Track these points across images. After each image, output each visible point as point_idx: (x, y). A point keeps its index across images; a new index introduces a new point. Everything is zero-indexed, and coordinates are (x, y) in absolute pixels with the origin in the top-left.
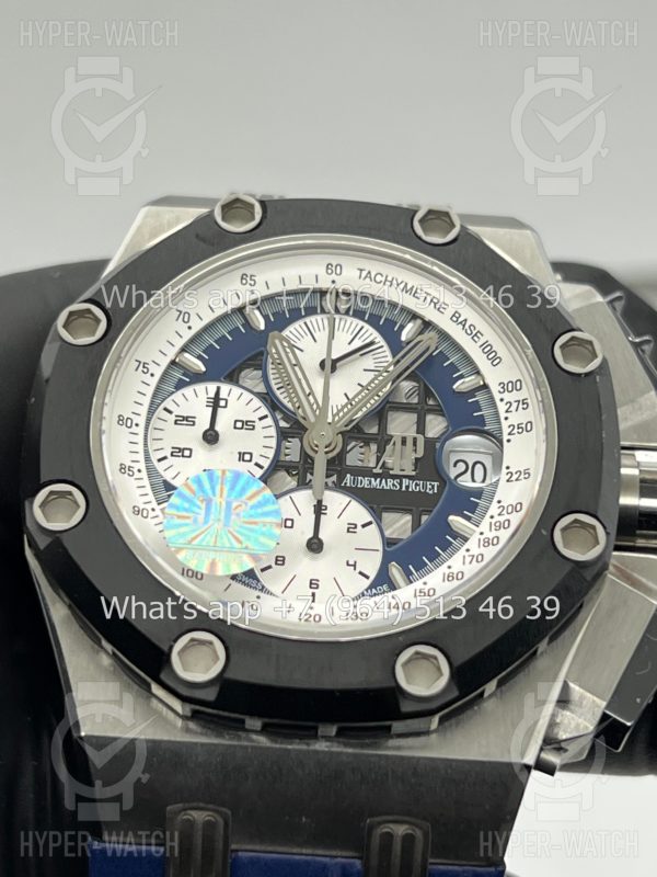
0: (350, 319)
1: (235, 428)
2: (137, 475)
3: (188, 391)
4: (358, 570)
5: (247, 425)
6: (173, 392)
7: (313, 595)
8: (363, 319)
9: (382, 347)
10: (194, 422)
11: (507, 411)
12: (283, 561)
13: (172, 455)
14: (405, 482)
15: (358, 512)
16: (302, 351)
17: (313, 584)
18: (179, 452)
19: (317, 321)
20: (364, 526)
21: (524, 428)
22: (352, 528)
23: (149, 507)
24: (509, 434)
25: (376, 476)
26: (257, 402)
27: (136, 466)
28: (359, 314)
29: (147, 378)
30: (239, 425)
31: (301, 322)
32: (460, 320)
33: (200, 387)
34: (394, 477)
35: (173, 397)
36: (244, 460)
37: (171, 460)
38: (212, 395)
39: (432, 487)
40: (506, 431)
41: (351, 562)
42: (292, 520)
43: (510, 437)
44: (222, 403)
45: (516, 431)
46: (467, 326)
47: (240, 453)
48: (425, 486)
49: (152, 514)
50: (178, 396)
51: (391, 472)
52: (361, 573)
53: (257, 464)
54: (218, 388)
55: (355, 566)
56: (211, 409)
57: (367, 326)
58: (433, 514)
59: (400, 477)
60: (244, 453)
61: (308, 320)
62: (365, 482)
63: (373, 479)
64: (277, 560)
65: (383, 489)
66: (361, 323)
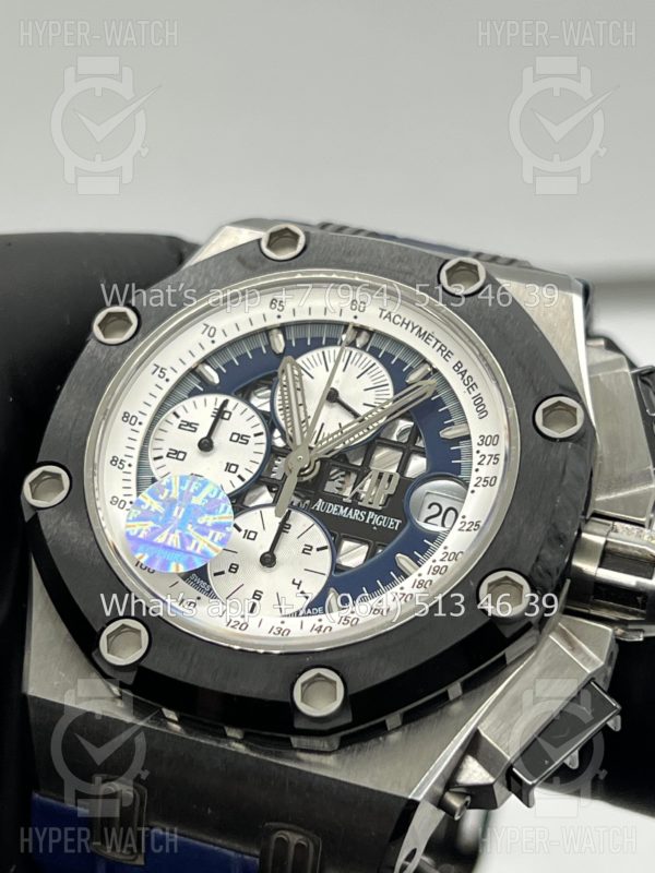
1: (231, 440)
3: (199, 399)
5: (242, 439)
6: (185, 399)
10: (196, 428)
11: (479, 464)
13: (168, 456)
14: (371, 514)
15: (317, 536)
18: (175, 454)
20: (319, 549)
21: (488, 482)
22: (307, 550)
24: (475, 485)
25: (345, 505)
26: (257, 420)
29: (162, 382)
30: (235, 437)
32: (461, 370)
34: (361, 508)
35: (183, 403)
36: (229, 471)
37: (166, 460)
38: (219, 406)
40: (473, 481)
41: (297, 582)
42: (256, 533)
43: (475, 488)
44: (226, 415)
45: (481, 483)
46: (465, 377)
47: (228, 464)
48: (387, 522)
50: (189, 403)
51: (360, 503)
53: (239, 476)
54: (226, 401)
56: (213, 419)
58: (387, 549)
59: (368, 510)
60: (232, 465)
62: (333, 509)
63: (342, 508)
65: (348, 518)
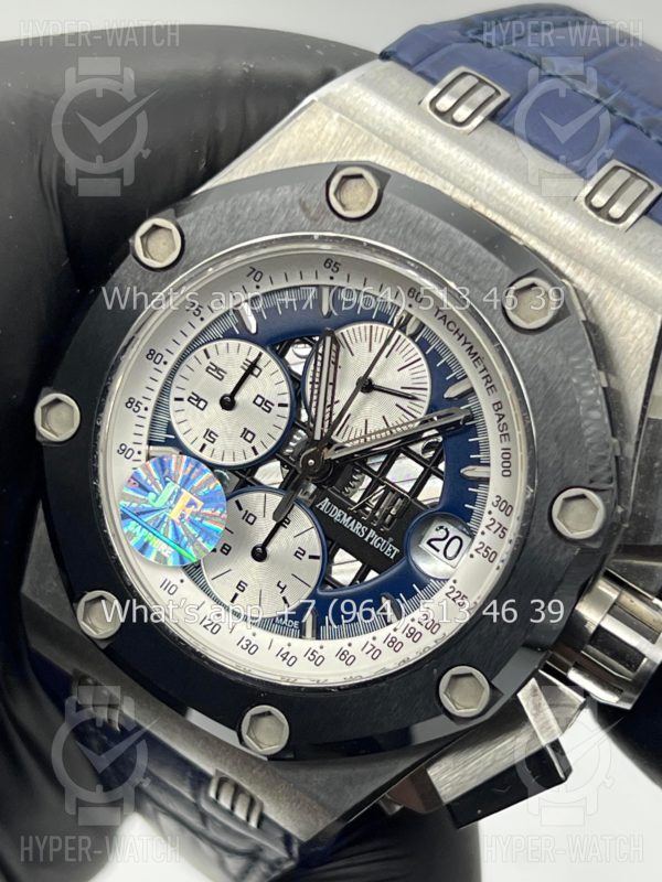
0: (413, 345)
1: (254, 402)
2: (142, 412)
3: (233, 343)
4: (283, 595)
6: (219, 339)
7: (236, 595)
8: (423, 351)
9: (426, 389)
10: (223, 377)
11: (487, 527)
12: (228, 551)
13: (189, 400)
14: (372, 534)
15: (313, 542)
16: (352, 354)
17: (241, 586)
19: (383, 330)
20: (311, 557)
21: (489, 553)
22: (299, 553)
23: (137, 448)
24: (476, 550)
25: (350, 513)
26: (285, 387)
27: (146, 403)
28: (423, 345)
29: (196, 321)
30: (259, 401)
31: (368, 325)
32: (500, 412)
33: (245, 345)
34: (365, 522)
35: (217, 343)
36: (245, 438)
37: (186, 404)
38: (252, 359)
39: (391, 551)
40: (475, 545)
41: (282, 585)
42: (255, 518)
43: (475, 554)
44: (256, 372)
45: (482, 551)
46: (502, 422)
47: (245, 429)
48: (385, 547)
49: (136, 456)
50: (222, 344)
52: (284, 599)
53: (254, 448)
54: (260, 355)
55: (283, 589)
56: (243, 372)
57: (423, 361)
59: (370, 527)
60: (249, 432)
61: (375, 325)
63: (346, 515)
64: (223, 547)
65: (348, 530)
66: (420, 355)
